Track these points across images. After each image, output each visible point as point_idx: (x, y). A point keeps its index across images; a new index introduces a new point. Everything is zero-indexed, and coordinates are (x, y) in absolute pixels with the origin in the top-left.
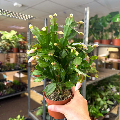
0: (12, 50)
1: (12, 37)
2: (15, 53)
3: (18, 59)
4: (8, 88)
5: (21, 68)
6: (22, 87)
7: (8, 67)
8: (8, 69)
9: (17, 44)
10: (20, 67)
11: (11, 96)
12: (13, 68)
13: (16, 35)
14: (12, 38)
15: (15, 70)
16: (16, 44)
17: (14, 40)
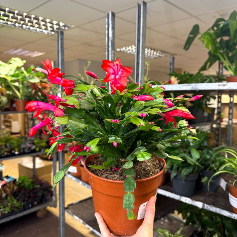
0: (14, 105)
1: (12, 73)
2: (21, 112)
3: (28, 124)
4: (6, 197)
5: (37, 149)
6: (40, 194)
7: (6, 146)
8: (5, 152)
9: (26, 90)
10: (34, 147)
11: (13, 217)
12: (16, 149)
13: (23, 69)
14: (13, 76)
15: (22, 154)
16: (23, 91)
17: (17, 81)
